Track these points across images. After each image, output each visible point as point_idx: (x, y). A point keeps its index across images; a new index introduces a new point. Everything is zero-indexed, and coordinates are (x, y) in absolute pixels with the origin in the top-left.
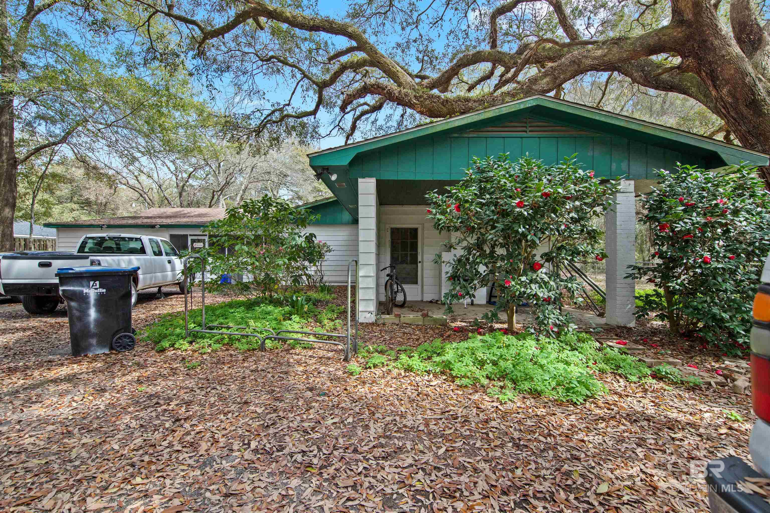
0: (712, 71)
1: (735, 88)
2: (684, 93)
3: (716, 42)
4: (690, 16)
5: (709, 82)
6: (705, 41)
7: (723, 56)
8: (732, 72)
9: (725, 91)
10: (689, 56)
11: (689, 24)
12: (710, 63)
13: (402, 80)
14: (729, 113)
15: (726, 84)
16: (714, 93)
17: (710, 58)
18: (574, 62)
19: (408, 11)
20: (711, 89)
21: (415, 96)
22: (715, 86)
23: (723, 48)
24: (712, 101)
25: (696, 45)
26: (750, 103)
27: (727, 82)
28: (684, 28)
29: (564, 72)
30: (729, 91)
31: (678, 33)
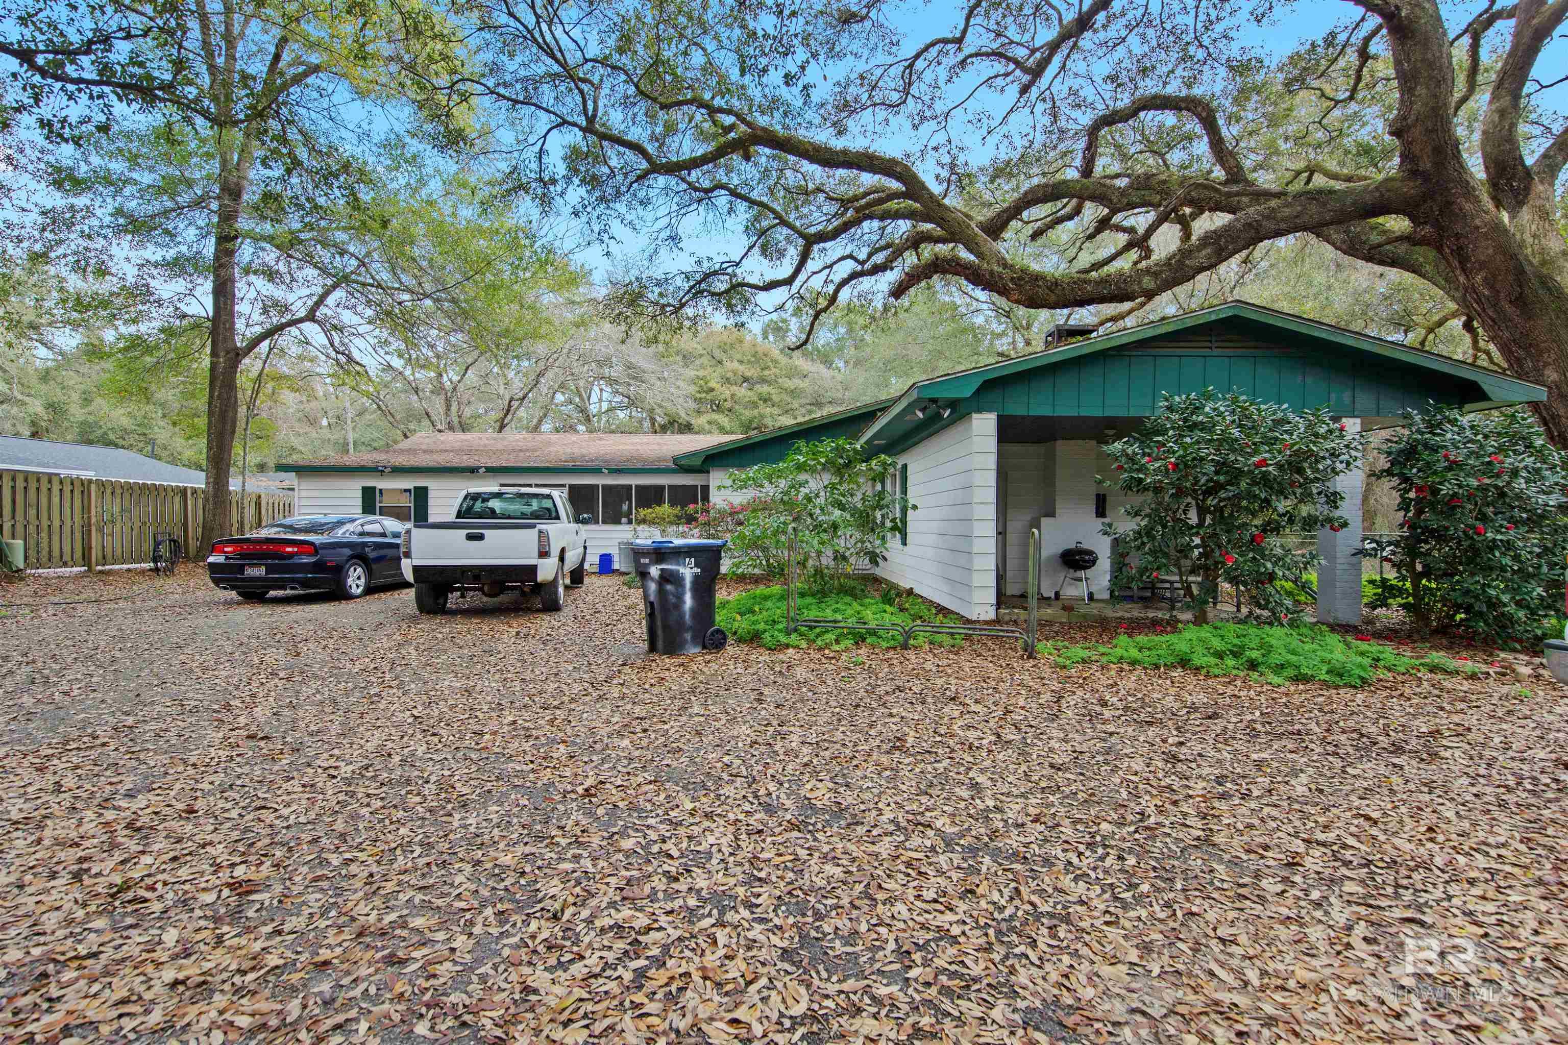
0: (1460, 248)
1: (1494, 276)
2: (1413, 272)
3: (1468, 206)
4: (1429, 165)
5: (1455, 263)
6: (1449, 204)
7: (1477, 228)
8: (1491, 251)
9: (1479, 278)
10: (1425, 223)
11: (1425, 177)
12: (1458, 236)
13: (983, 249)
14: (1484, 310)
15: (1480, 269)
16: (1462, 279)
17: (1458, 228)
18: (1250, 224)
19: (926, 99)
20: (1458, 272)
21: (1012, 279)
22: (1464, 270)
23: (1478, 216)
24: (1457, 289)
25: (1435, 208)
26: (1517, 299)
27: (1483, 265)
28: (1419, 182)
29: (1234, 240)
30: (1485, 279)
31: (1410, 189)
